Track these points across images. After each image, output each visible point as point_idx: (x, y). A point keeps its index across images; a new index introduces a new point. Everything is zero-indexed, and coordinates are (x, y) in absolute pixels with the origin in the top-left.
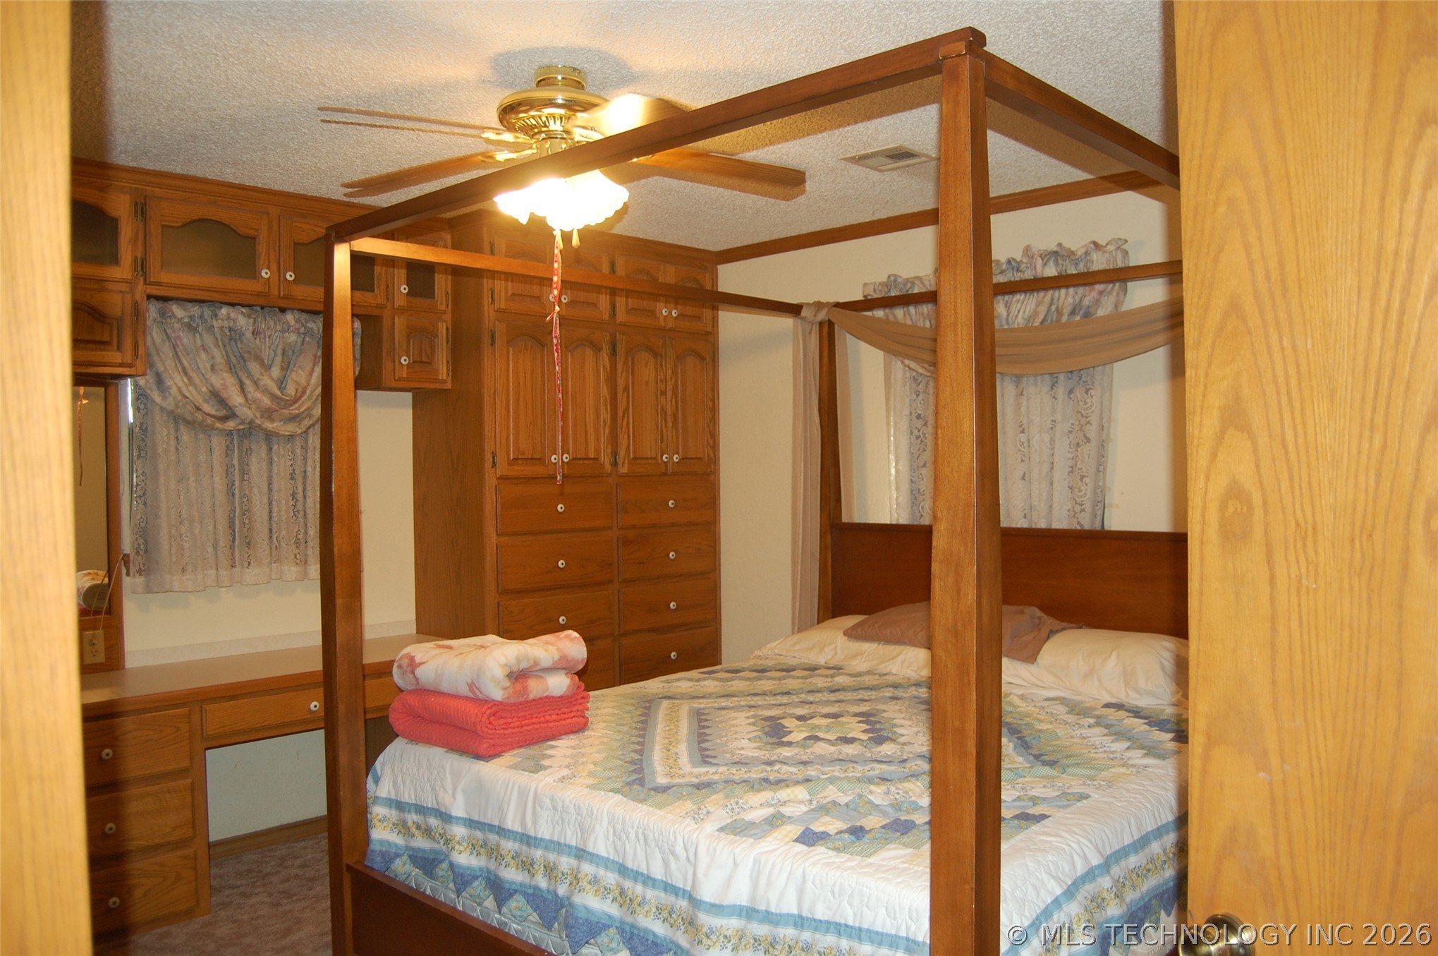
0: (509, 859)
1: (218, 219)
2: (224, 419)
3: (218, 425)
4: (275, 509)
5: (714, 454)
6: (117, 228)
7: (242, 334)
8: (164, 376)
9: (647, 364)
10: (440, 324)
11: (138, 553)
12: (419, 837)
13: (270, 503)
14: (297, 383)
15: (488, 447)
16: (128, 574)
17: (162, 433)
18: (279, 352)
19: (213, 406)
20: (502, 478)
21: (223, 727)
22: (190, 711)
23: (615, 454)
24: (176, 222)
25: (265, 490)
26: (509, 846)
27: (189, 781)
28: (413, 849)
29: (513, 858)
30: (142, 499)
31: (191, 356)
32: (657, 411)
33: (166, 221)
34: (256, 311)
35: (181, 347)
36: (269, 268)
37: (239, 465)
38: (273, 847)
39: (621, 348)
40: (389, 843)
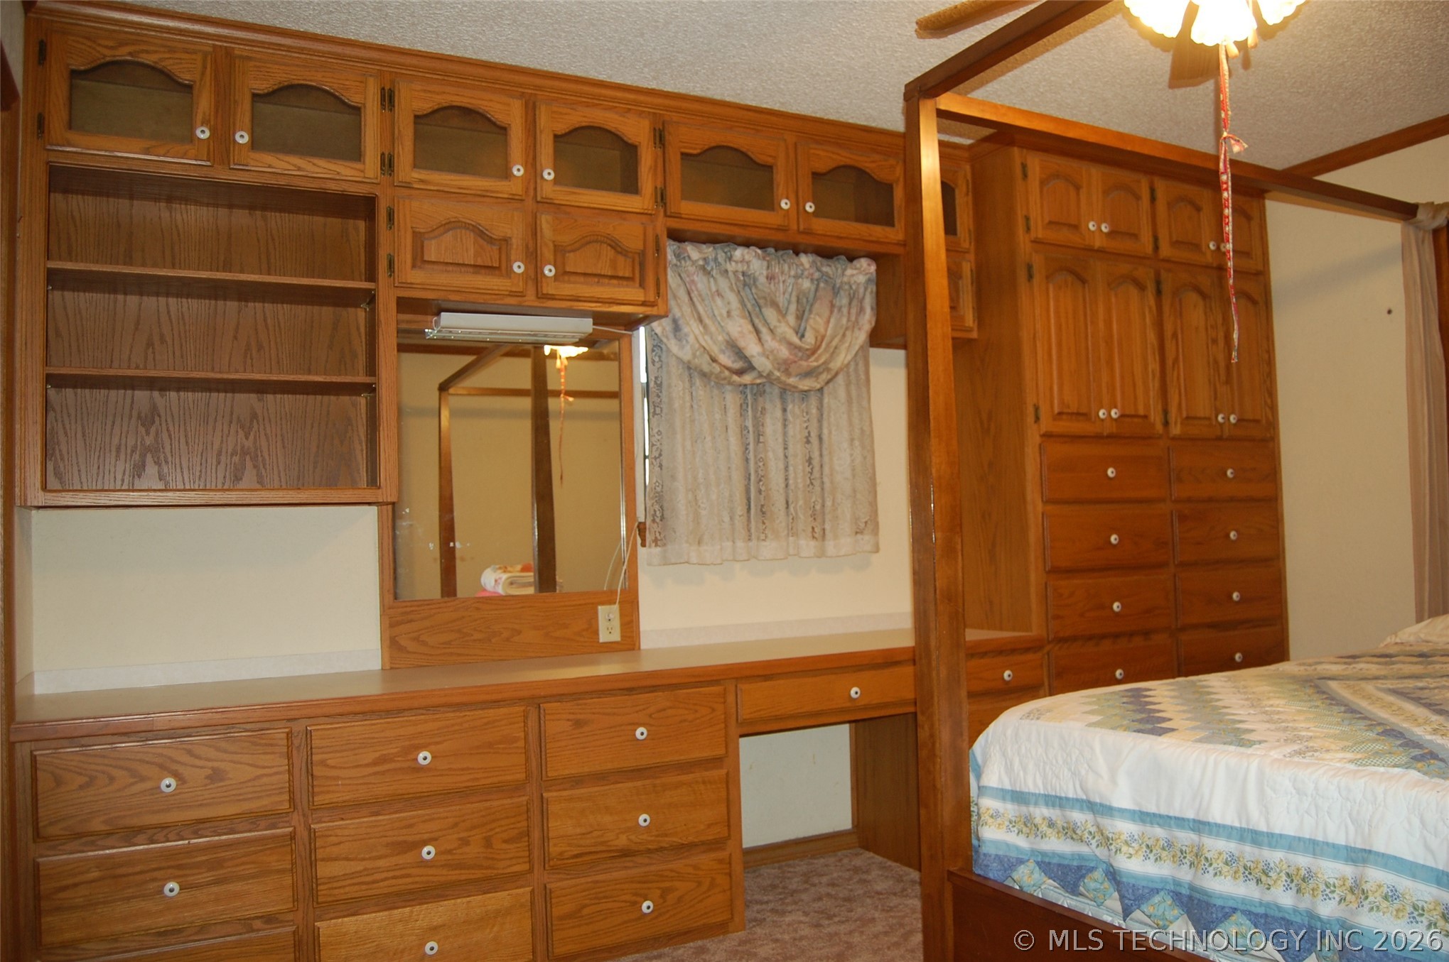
0: (1219, 864)
1: (735, 146)
2: (740, 372)
3: (735, 378)
4: (791, 476)
5: (1273, 416)
6: (636, 155)
7: (755, 280)
8: (681, 322)
9: (1195, 306)
10: (964, 264)
11: (654, 521)
12: (1053, 838)
13: (786, 468)
14: (816, 331)
15: (1030, 400)
16: (643, 545)
17: (677, 386)
18: (794, 299)
19: (729, 357)
20: (1047, 436)
21: (760, 711)
22: (725, 690)
23: (1166, 412)
24: (695, 149)
25: (781, 455)
26: (1217, 846)
27: (723, 772)
28: (1044, 854)
29: (1226, 863)
30: (658, 460)
31: (707, 302)
32: (1209, 363)
33: (685, 147)
34: (769, 254)
35: (696, 292)
36: (787, 198)
37: (754, 426)
38: (791, 862)
39: (1167, 288)
40: (1007, 845)
